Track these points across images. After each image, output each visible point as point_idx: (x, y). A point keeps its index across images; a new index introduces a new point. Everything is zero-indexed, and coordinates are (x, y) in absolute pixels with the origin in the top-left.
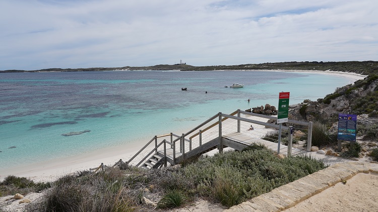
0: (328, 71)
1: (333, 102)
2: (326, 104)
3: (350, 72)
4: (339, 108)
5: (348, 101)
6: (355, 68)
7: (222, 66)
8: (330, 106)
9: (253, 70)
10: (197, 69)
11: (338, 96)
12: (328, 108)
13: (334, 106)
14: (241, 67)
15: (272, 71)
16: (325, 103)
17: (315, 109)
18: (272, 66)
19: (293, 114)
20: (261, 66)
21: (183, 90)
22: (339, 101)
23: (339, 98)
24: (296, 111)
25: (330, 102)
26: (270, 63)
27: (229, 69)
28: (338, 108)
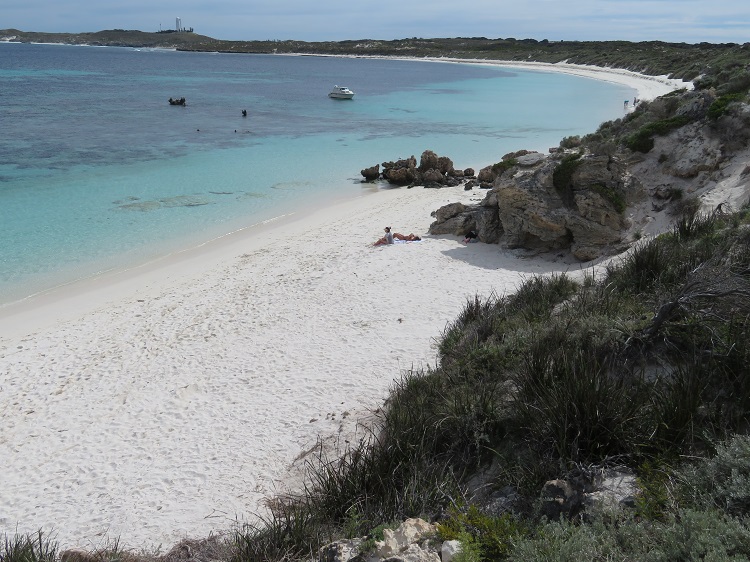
0: (564, 63)
1: (662, 144)
2: (637, 154)
3: (616, 67)
4: (684, 165)
5: (716, 142)
6: (628, 58)
7: (295, 43)
8: (650, 161)
9: (377, 57)
10: (226, 47)
11: (681, 125)
12: (644, 165)
13: (663, 159)
14: (346, 47)
15: (426, 59)
16: (634, 148)
17: (605, 170)
18: (426, 46)
19: (531, 191)
20: (399, 46)
21: (172, 103)
22: (684, 141)
23: (681, 131)
24: (544, 179)
25: (652, 146)
26: (421, 40)
27: (314, 51)
28: (679, 165)
